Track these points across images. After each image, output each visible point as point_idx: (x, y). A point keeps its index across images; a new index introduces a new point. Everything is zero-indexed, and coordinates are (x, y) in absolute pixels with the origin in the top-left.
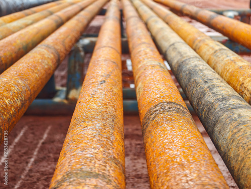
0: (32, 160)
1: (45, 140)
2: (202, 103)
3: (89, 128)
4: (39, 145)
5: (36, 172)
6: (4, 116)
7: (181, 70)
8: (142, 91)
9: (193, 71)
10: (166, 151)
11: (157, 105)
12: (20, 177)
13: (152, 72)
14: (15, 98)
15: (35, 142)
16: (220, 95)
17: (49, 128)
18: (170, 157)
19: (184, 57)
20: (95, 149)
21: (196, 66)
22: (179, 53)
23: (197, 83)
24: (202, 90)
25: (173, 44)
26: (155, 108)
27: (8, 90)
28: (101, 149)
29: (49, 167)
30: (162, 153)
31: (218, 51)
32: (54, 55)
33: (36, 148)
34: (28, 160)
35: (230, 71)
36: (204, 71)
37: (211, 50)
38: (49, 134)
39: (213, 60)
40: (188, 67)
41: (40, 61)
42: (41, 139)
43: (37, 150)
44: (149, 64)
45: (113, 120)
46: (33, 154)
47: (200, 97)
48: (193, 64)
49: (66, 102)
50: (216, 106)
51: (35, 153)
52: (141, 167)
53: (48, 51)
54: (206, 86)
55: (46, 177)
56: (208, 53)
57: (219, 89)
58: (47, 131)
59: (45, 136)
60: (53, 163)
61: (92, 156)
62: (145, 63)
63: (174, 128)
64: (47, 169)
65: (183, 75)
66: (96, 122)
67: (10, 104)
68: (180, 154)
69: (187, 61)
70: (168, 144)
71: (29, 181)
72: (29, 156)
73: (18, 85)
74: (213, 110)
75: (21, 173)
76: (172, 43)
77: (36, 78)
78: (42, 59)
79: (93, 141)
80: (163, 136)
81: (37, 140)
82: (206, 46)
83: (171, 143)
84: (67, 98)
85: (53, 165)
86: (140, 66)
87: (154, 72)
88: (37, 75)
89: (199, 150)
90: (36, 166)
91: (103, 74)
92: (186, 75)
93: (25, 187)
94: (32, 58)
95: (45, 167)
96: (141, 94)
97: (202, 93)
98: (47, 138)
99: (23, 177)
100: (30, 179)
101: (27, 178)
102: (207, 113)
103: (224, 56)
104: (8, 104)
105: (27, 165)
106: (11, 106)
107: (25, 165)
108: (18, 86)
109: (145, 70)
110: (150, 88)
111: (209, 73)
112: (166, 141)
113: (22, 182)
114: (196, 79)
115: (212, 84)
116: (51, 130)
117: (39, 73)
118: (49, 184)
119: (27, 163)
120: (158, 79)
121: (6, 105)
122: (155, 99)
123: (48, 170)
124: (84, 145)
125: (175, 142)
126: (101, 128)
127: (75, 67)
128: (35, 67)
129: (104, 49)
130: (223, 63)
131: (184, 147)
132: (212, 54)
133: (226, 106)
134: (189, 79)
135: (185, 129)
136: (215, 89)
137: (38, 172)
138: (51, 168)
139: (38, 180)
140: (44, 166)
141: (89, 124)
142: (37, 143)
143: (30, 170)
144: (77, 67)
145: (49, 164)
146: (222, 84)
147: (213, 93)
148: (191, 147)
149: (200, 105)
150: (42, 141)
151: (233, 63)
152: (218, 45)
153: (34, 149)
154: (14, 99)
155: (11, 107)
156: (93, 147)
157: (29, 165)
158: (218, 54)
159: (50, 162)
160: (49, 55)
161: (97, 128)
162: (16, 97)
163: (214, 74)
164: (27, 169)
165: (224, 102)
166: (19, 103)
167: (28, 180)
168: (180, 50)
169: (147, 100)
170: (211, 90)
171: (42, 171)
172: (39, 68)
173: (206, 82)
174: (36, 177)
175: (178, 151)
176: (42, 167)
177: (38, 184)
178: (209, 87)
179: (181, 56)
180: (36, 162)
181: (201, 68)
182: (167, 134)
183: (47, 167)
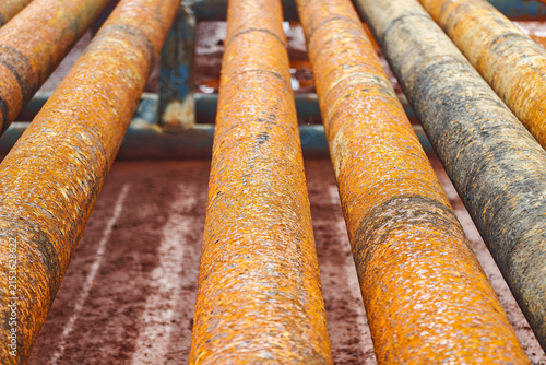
0: (95, 266)
1: (118, 219)
2: (478, 187)
3: (252, 274)
4: (108, 231)
5: (106, 296)
6: (62, 230)
7: (424, 92)
8: (346, 153)
9: (453, 99)
10: (423, 334)
11: (387, 204)
12: (72, 309)
13: (365, 106)
14: (79, 181)
15: (97, 224)
16: (520, 173)
17: (125, 189)
18: (432, 353)
19: (429, 59)
20: (274, 336)
21: (458, 86)
22: (416, 44)
23: (465, 134)
24: (477, 154)
25: (400, 19)
26: (384, 210)
27: (63, 163)
28: (286, 334)
29: (133, 282)
30: (412, 337)
31: (502, 39)
32: (143, 52)
33: (100, 237)
34: (86, 267)
35: (532, 95)
36: (479, 103)
37: (484, 35)
38: (125, 204)
39: (491, 62)
40: (440, 86)
41: (117, 72)
42: (111, 215)
43: (103, 242)
44: (354, 82)
45: (298, 247)
46: (95, 253)
47: (474, 172)
48: (451, 81)
49: (157, 129)
50: (514, 202)
51: (101, 251)
52: (328, 282)
53: (130, 43)
54: (486, 145)
55: (127, 306)
56: (477, 41)
57: (515, 157)
58: (122, 197)
59: (118, 209)
60: (141, 273)
61: (269, 354)
62: (344, 77)
63: (432, 272)
64: (129, 288)
65: (429, 106)
66: (266, 259)
67: (69, 196)
68: (455, 347)
69: (437, 71)
70: (423, 314)
71: (93, 318)
72: (89, 258)
73: (80, 144)
74: (506, 210)
75: (74, 298)
76: (396, 15)
77: (114, 118)
78: (120, 68)
79: (266, 313)
80: (409, 291)
81: (102, 218)
82: (472, 23)
83: (430, 313)
84: (159, 121)
85: (140, 280)
86: (334, 84)
87: (369, 106)
88: (114, 111)
89: (493, 335)
90: (104, 281)
91: (260, 115)
92: (438, 107)
93: (85, 331)
94: (99, 68)
95: (124, 283)
96: (344, 162)
97: (477, 161)
98: (122, 213)
99: (78, 307)
100: (94, 312)
101: (88, 310)
102: (492, 215)
103: (517, 55)
104: (66, 197)
105: (85, 280)
106: (73, 201)
107: (81, 278)
108: (80, 148)
109: (348, 96)
110: (365, 153)
111: (489, 108)
112: (420, 306)
113: (78, 320)
114: (462, 122)
115: (499, 141)
116: (129, 195)
117: (117, 106)
118: (135, 324)
119: (85, 273)
120: (381, 127)
121: (63, 201)
122: (381, 184)
123: (131, 291)
124: (250, 324)
125: (440, 312)
126: (276, 274)
127: (176, 53)
128: (109, 91)
129: (251, 36)
130: (514, 73)
131: (460, 327)
132: (487, 46)
133: (536, 205)
134: (446, 120)
135: (457, 273)
136: (507, 155)
137: (110, 295)
138: (137, 286)
139: (112, 313)
140: (120, 282)
141: (252, 262)
142: (103, 228)
143: (94, 292)
144: (182, 53)
145: (132, 277)
146: (521, 142)
147: (504, 167)
148: (476, 326)
149: (476, 191)
150: (112, 222)
151: (537, 76)
152: (499, 22)
153: (96, 241)
154: (76, 182)
155: (73, 204)
156: (268, 330)
157: (90, 279)
158: (502, 48)
159: (134, 273)
160: (134, 54)
161: (270, 273)
162: (80, 176)
163: (501, 109)
164: (87, 288)
165: (530, 194)
166: (86, 190)
167: (89, 315)
168: (418, 38)
169: (362, 183)
170: (498, 157)
171: (118, 294)
172: (116, 93)
173: (485, 134)
174: (107, 308)
175: (448, 337)
176: (118, 283)
177: (111, 323)
178: (492, 149)
179: (422, 53)
180: (103, 272)
181: (470, 94)
182: (418, 288)
183: (127, 283)
